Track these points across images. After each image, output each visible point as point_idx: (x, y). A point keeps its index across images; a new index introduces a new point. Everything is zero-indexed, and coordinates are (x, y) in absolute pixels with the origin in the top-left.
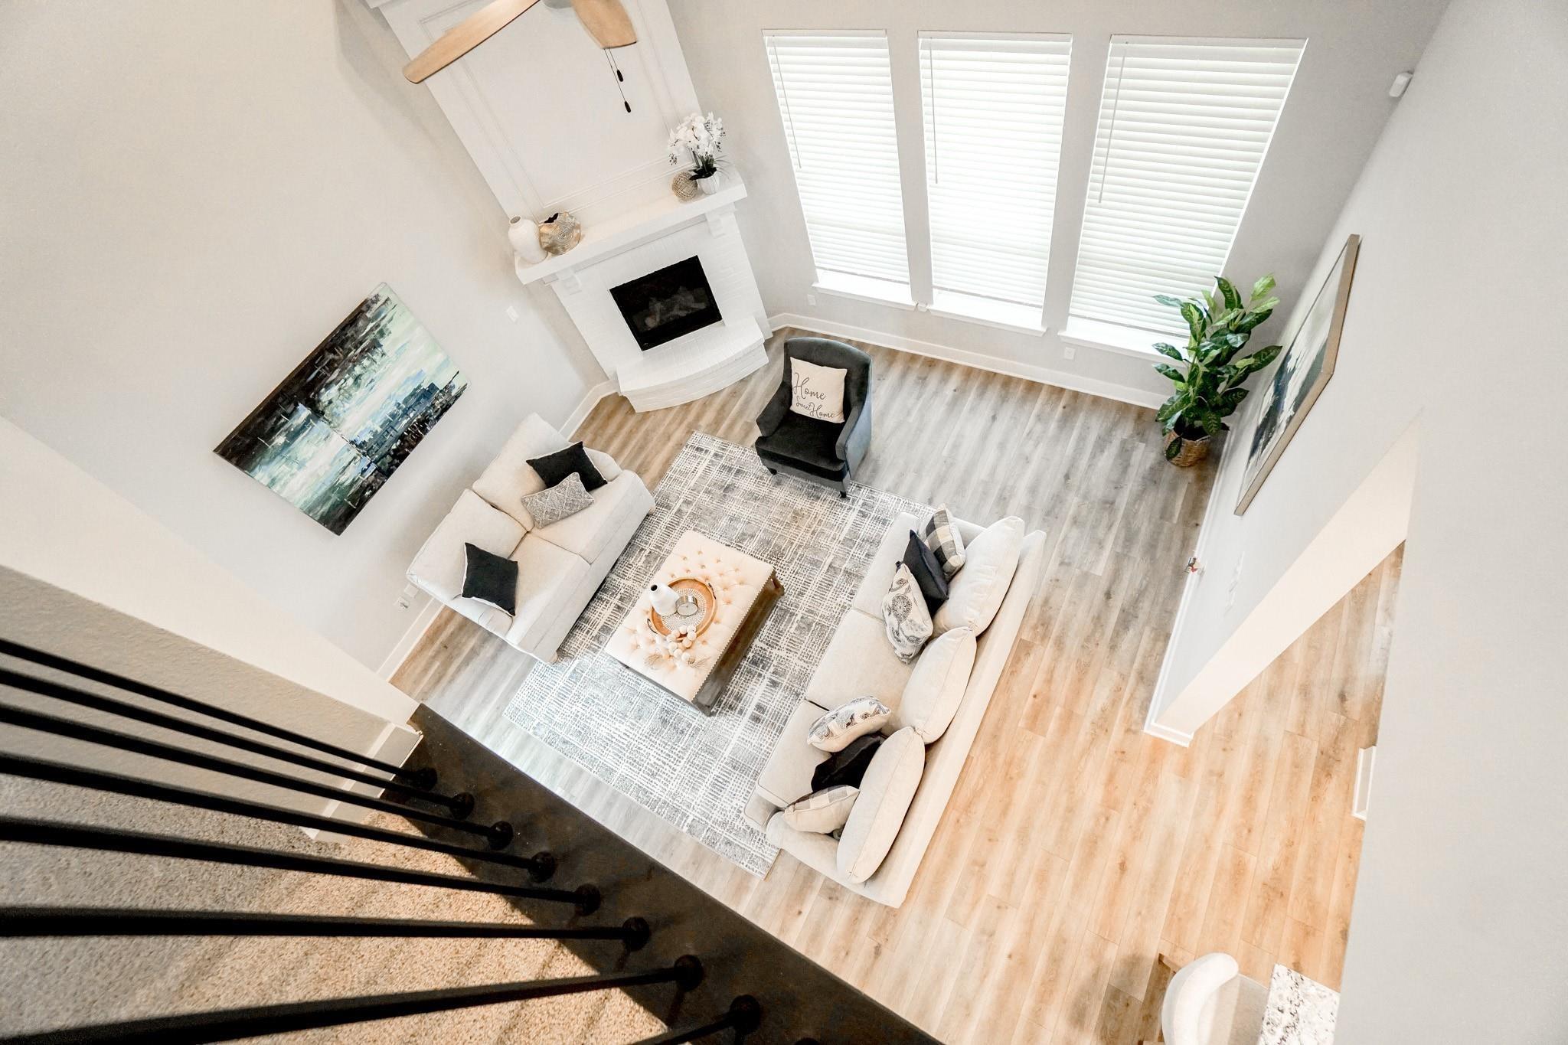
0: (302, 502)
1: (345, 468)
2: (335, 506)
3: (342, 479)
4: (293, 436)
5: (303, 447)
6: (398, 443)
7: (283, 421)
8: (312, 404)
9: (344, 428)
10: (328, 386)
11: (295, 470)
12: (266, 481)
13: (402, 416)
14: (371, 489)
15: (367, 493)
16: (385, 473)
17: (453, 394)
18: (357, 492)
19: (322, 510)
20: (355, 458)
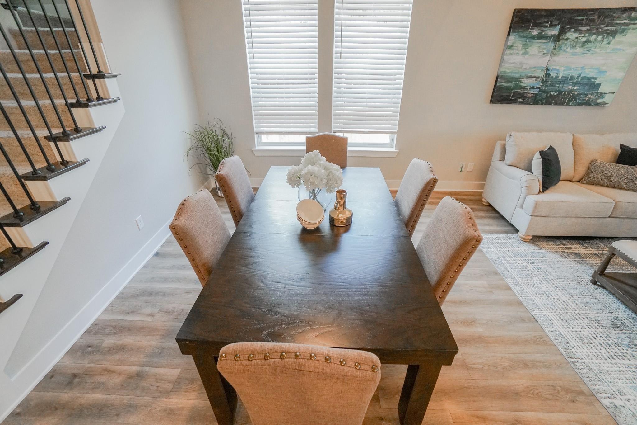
0: (504, 70)
1: (531, 77)
2: (508, 89)
3: (525, 80)
4: (540, 37)
5: (536, 47)
6: (555, 94)
7: (547, 24)
8: (563, 31)
9: (555, 58)
10: (576, 31)
11: (521, 53)
12: (510, 43)
13: (573, 83)
14: (524, 100)
15: (520, 100)
16: (536, 100)
17: (599, 101)
18: (520, 94)
19: (503, 84)
20: (538, 78)
